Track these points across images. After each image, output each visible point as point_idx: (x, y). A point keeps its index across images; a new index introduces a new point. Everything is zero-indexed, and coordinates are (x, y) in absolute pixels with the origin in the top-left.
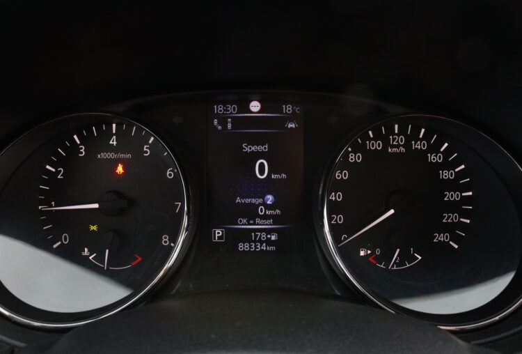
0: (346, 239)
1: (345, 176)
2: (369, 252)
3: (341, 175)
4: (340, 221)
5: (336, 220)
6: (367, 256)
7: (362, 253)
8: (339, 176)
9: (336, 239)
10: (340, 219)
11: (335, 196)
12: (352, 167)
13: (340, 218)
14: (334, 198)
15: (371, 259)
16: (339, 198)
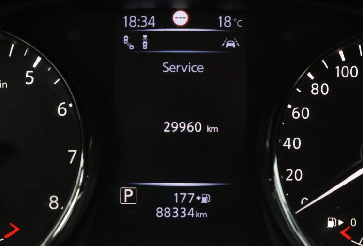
0: (307, 203)
1: (305, 115)
2: (340, 223)
3: (300, 114)
4: (298, 177)
5: (293, 177)
6: (337, 228)
7: (330, 224)
8: (296, 115)
9: (293, 203)
10: (297, 175)
11: (291, 143)
12: (314, 103)
13: (298, 173)
14: (289, 146)
15: (343, 233)
16: (297, 145)
